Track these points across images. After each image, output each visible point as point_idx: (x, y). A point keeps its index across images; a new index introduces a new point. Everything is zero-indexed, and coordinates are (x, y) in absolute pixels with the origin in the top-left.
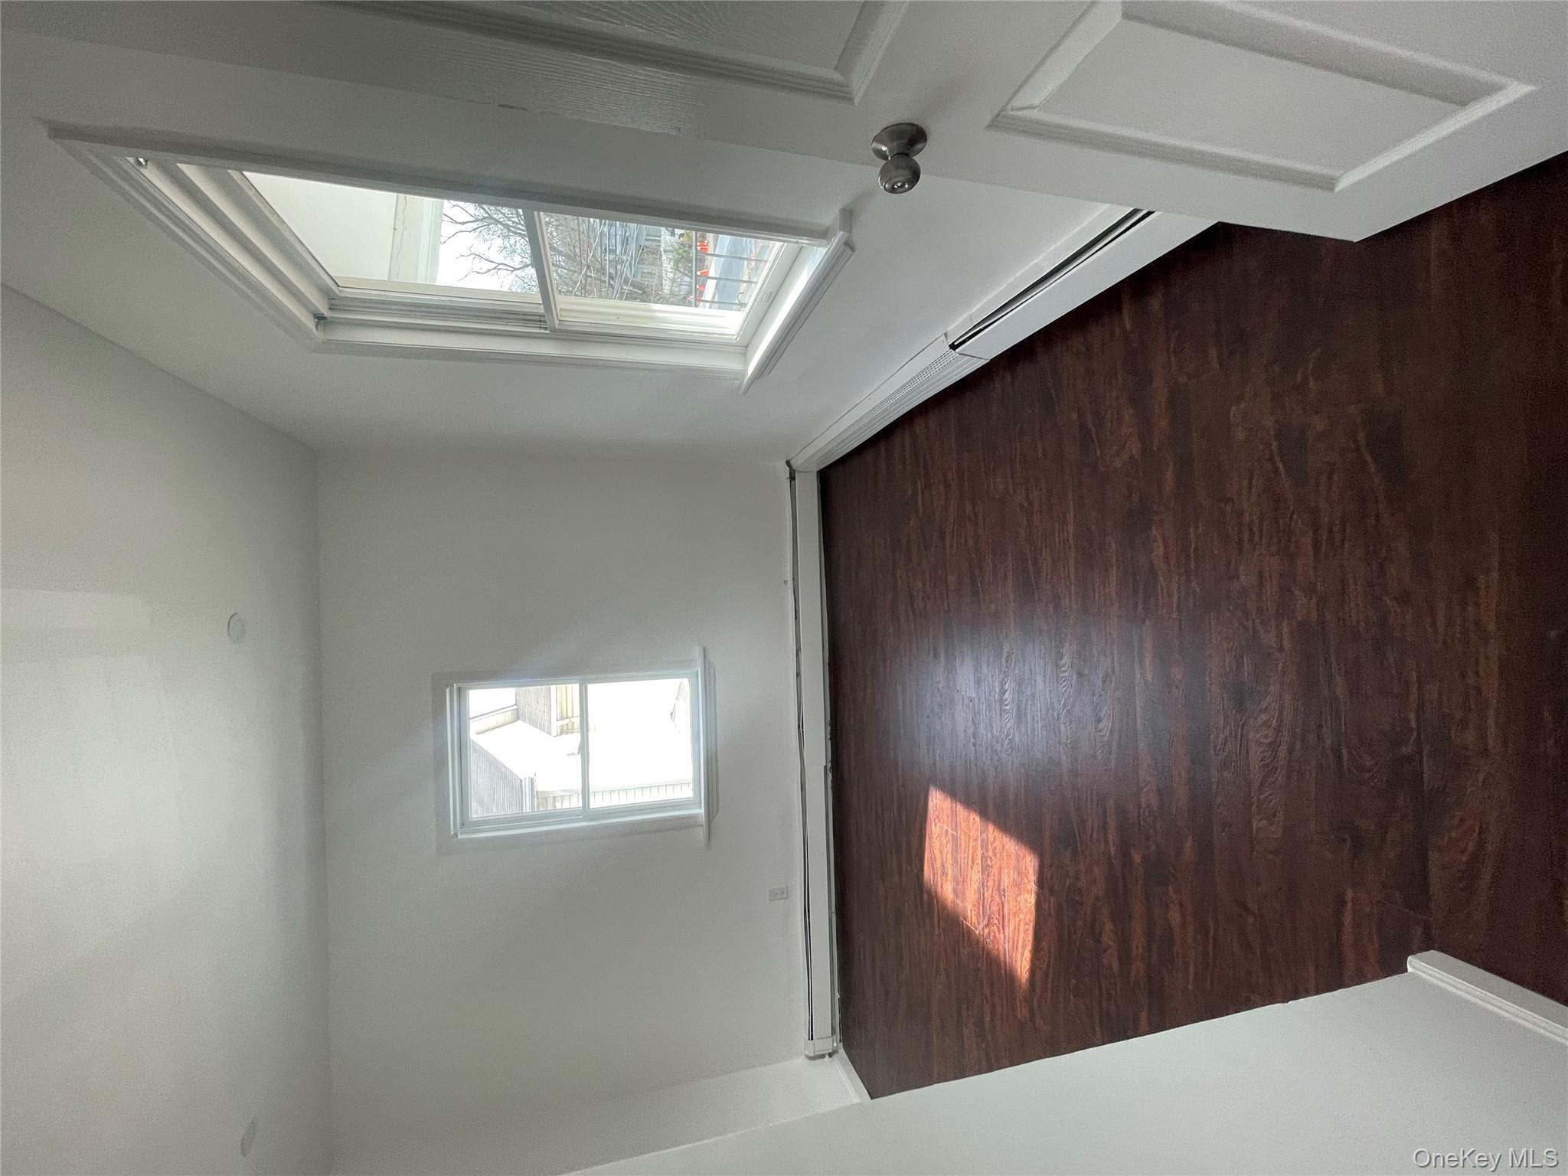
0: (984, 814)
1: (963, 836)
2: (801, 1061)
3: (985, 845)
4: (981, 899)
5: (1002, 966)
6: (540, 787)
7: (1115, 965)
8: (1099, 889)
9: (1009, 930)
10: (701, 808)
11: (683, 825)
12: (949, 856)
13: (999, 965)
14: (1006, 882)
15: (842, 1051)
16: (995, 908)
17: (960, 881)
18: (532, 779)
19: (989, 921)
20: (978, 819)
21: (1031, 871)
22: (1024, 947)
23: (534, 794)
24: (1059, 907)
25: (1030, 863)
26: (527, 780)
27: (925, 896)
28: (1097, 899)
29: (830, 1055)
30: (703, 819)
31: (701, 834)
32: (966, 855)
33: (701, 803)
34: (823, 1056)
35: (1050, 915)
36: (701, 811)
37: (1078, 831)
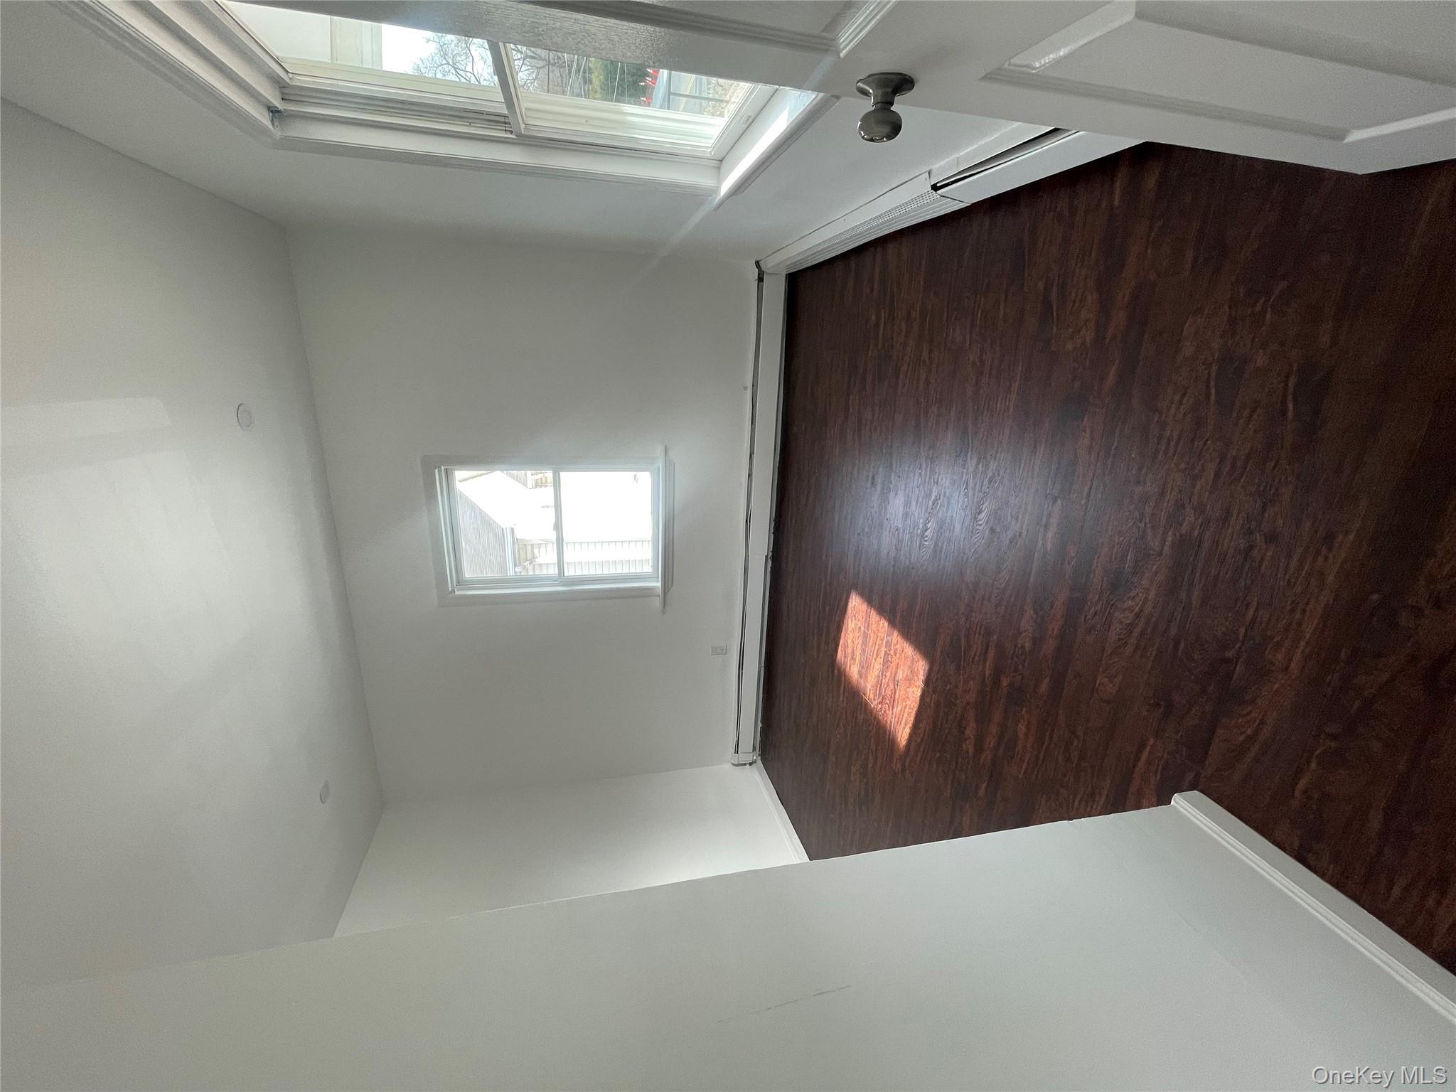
0: (892, 623)
1: (872, 635)
2: (728, 766)
3: (889, 645)
4: (879, 683)
5: (888, 733)
6: (518, 535)
7: (971, 751)
8: (971, 697)
9: (897, 709)
10: (658, 581)
11: (644, 593)
12: (859, 647)
13: (885, 733)
14: (900, 675)
15: (759, 762)
16: (889, 692)
17: (865, 668)
18: (513, 529)
19: (882, 700)
20: (886, 624)
21: (921, 672)
22: (906, 724)
23: (515, 541)
24: (938, 704)
25: (922, 667)
26: (508, 530)
27: (836, 672)
28: (968, 704)
29: (750, 764)
30: (660, 591)
31: (657, 603)
32: (873, 649)
33: (658, 577)
34: (745, 764)
35: (930, 706)
36: (659, 584)
37: (964, 652)
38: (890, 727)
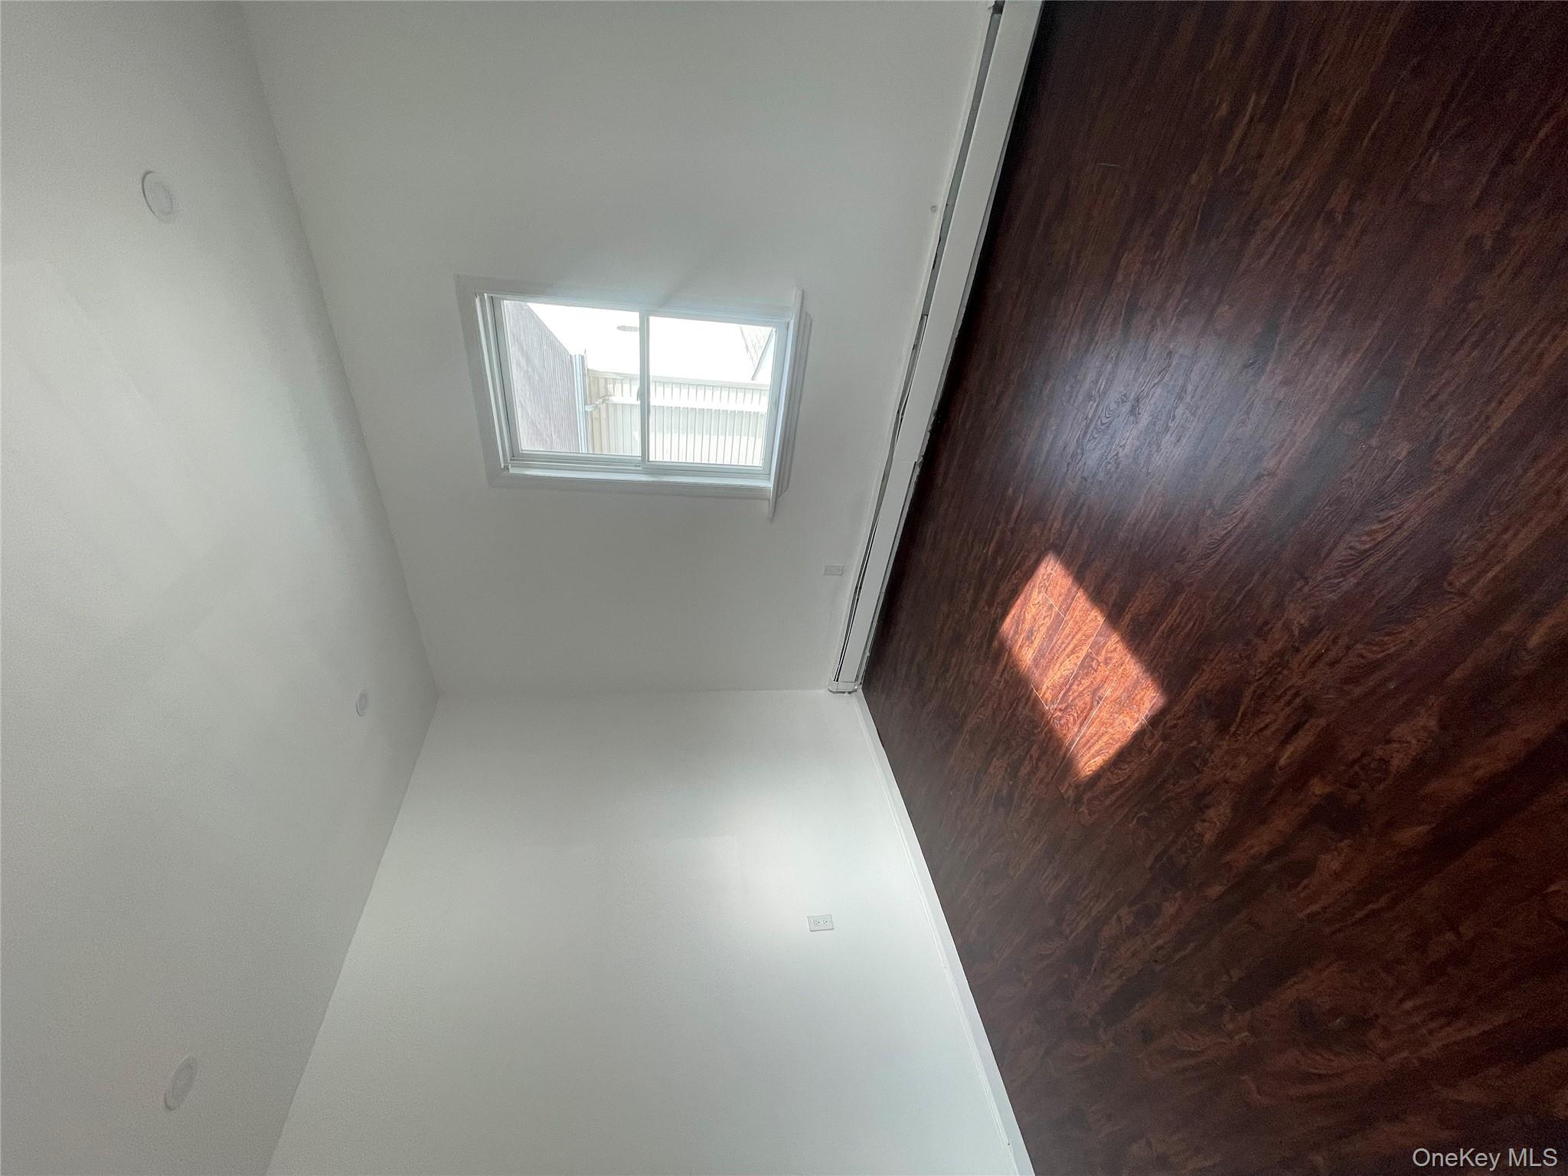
0: (1113, 617)
1: (1071, 623)
3: (1097, 647)
4: (1067, 684)
5: (1064, 749)
6: (591, 364)
7: (1210, 839)
8: (1235, 776)
9: (1088, 730)
10: (769, 480)
11: (751, 495)
12: (1043, 630)
13: (1060, 747)
14: (1107, 691)
16: (1080, 704)
17: (1047, 658)
18: (583, 357)
19: (1066, 708)
20: (1101, 620)
21: (1147, 704)
22: (1098, 753)
23: (586, 373)
24: (1165, 755)
25: (1150, 699)
26: (577, 357)
27: (996, 644)
28: (1226, 781)
29: (850, 693)
30: (770, 492)
31: (765, 508)
32: (1067, 641)
33: (770, 474)
34: (844, 692)
36: (769, 484)
37: (1244, 714)
38: (1071, 744)
